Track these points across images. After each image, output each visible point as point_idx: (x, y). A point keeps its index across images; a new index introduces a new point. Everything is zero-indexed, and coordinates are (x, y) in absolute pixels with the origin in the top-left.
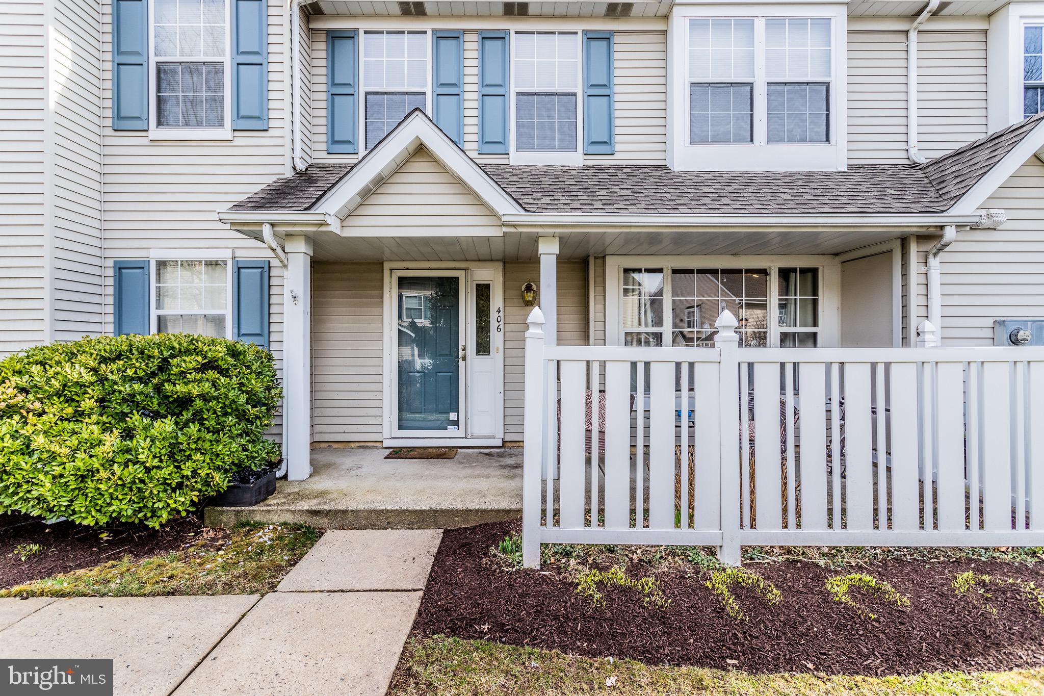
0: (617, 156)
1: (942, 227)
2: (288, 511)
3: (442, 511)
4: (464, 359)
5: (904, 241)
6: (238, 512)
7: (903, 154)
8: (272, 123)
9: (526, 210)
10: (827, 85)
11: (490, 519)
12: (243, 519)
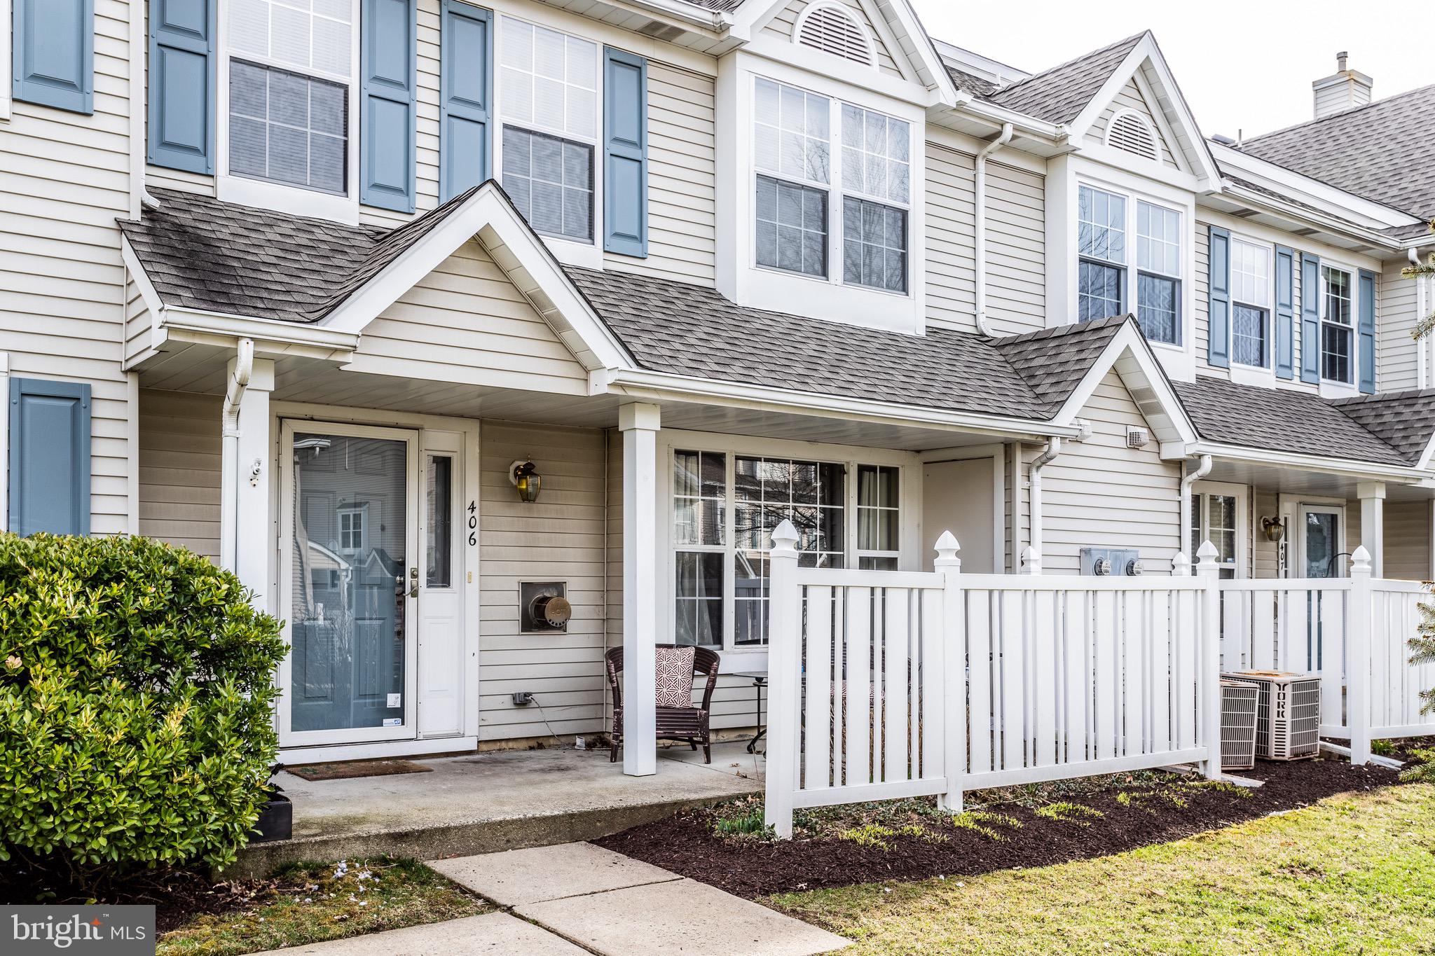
0: (650, 262)
1: (1048, 438)
2: (358, 838)
3: (581, 814)
4: (415, 594)
5: (1009, 447)
6: (273, 849)
7: (970, 320)
8: (100, 103)
9: (639, 364)
10: (904, 214)
11: (641, 820)
12: (282, 860)
